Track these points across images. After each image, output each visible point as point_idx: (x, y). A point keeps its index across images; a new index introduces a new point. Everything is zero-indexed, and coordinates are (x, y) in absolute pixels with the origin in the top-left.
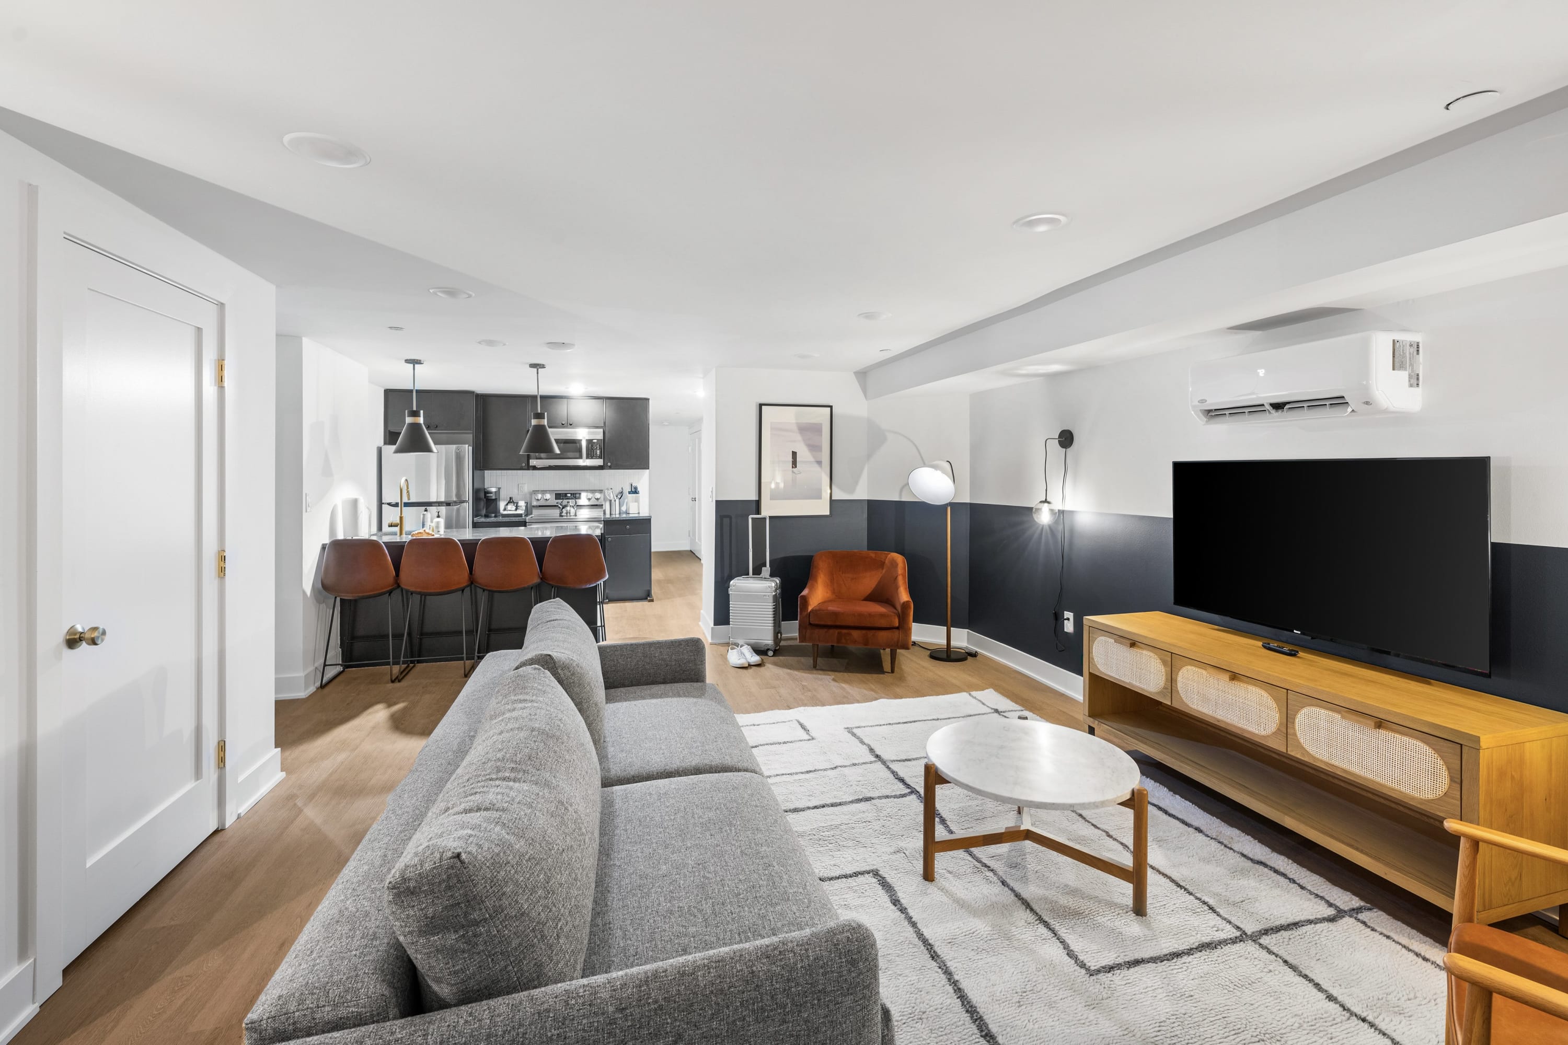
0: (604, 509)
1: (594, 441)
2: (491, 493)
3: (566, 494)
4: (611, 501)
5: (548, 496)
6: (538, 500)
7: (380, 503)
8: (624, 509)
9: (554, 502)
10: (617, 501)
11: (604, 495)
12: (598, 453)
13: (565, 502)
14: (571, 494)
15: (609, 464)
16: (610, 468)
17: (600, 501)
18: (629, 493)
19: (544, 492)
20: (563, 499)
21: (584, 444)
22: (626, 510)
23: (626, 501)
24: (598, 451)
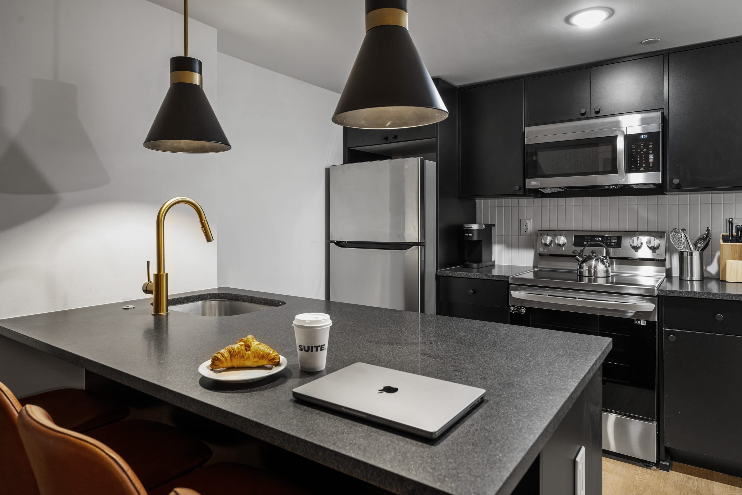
0: (668, 266)
1: (642, 137)
2: (471, 231)
3: (593, 237)
4: (681, 254)
5: (562, 240)
6: (546, 245)
7: (328, 241)
8: (713, 269)
9: (570, 249)
10: (696, 256)
11: (668, 241)
12: (651, 160)
13: (588, 251)
14: (602, 237)
15: (676, 181)
16: (679, 188)
17: (658, 251)
18: (725, 239)
19: (555, 233)
20: (584, 246)
21: (620, 144)
22: (718, 273)
23: (718, 254)
24: (651, 156)
